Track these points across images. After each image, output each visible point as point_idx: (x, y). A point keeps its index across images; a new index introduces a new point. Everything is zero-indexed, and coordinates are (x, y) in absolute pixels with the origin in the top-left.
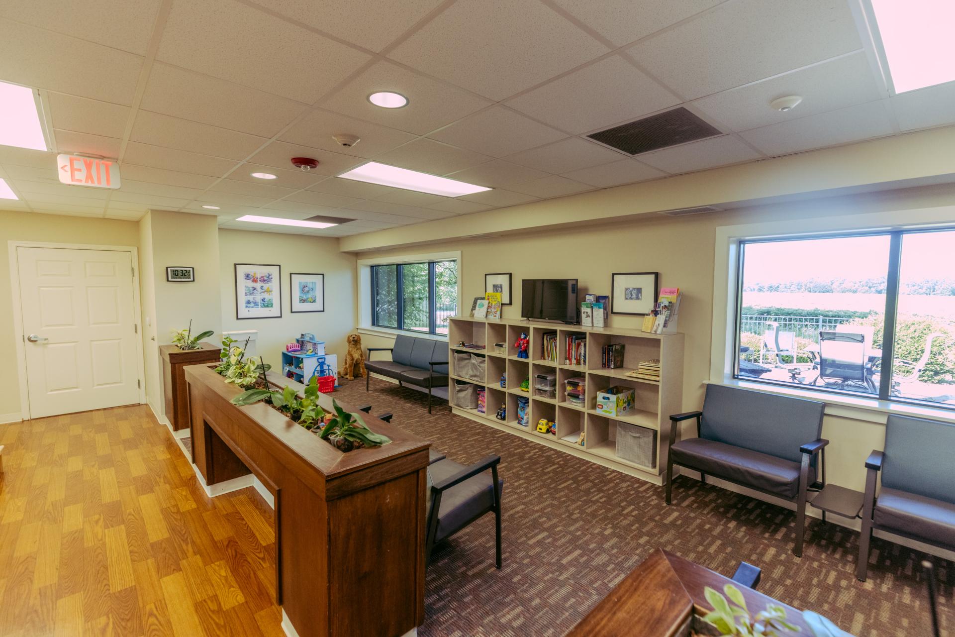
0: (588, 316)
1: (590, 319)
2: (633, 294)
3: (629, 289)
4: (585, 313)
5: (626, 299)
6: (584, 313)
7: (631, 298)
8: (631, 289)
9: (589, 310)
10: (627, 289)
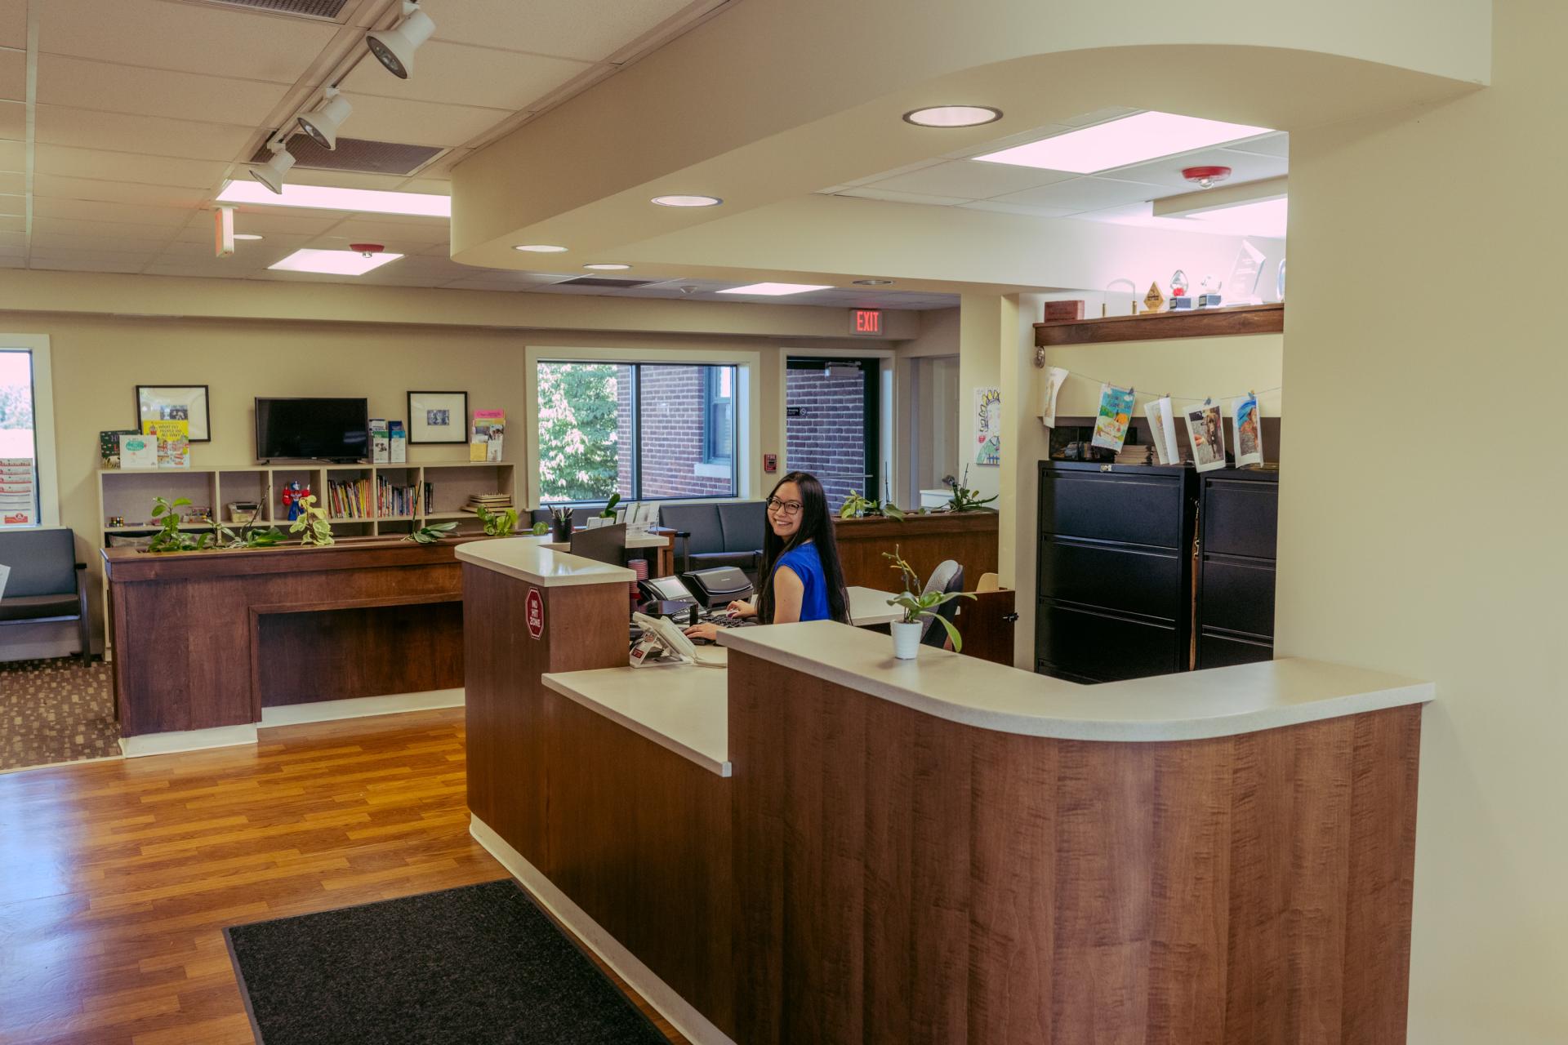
0: (383, 449)
1: (386, 454)
2: (438, 418)
3: (432, 411)
4: (380, 446)
5: (429, 424)
6: (377, 445)
7: (435, 423)
8: (435, 412)
9: (385, 441)
10: (429, 412)
